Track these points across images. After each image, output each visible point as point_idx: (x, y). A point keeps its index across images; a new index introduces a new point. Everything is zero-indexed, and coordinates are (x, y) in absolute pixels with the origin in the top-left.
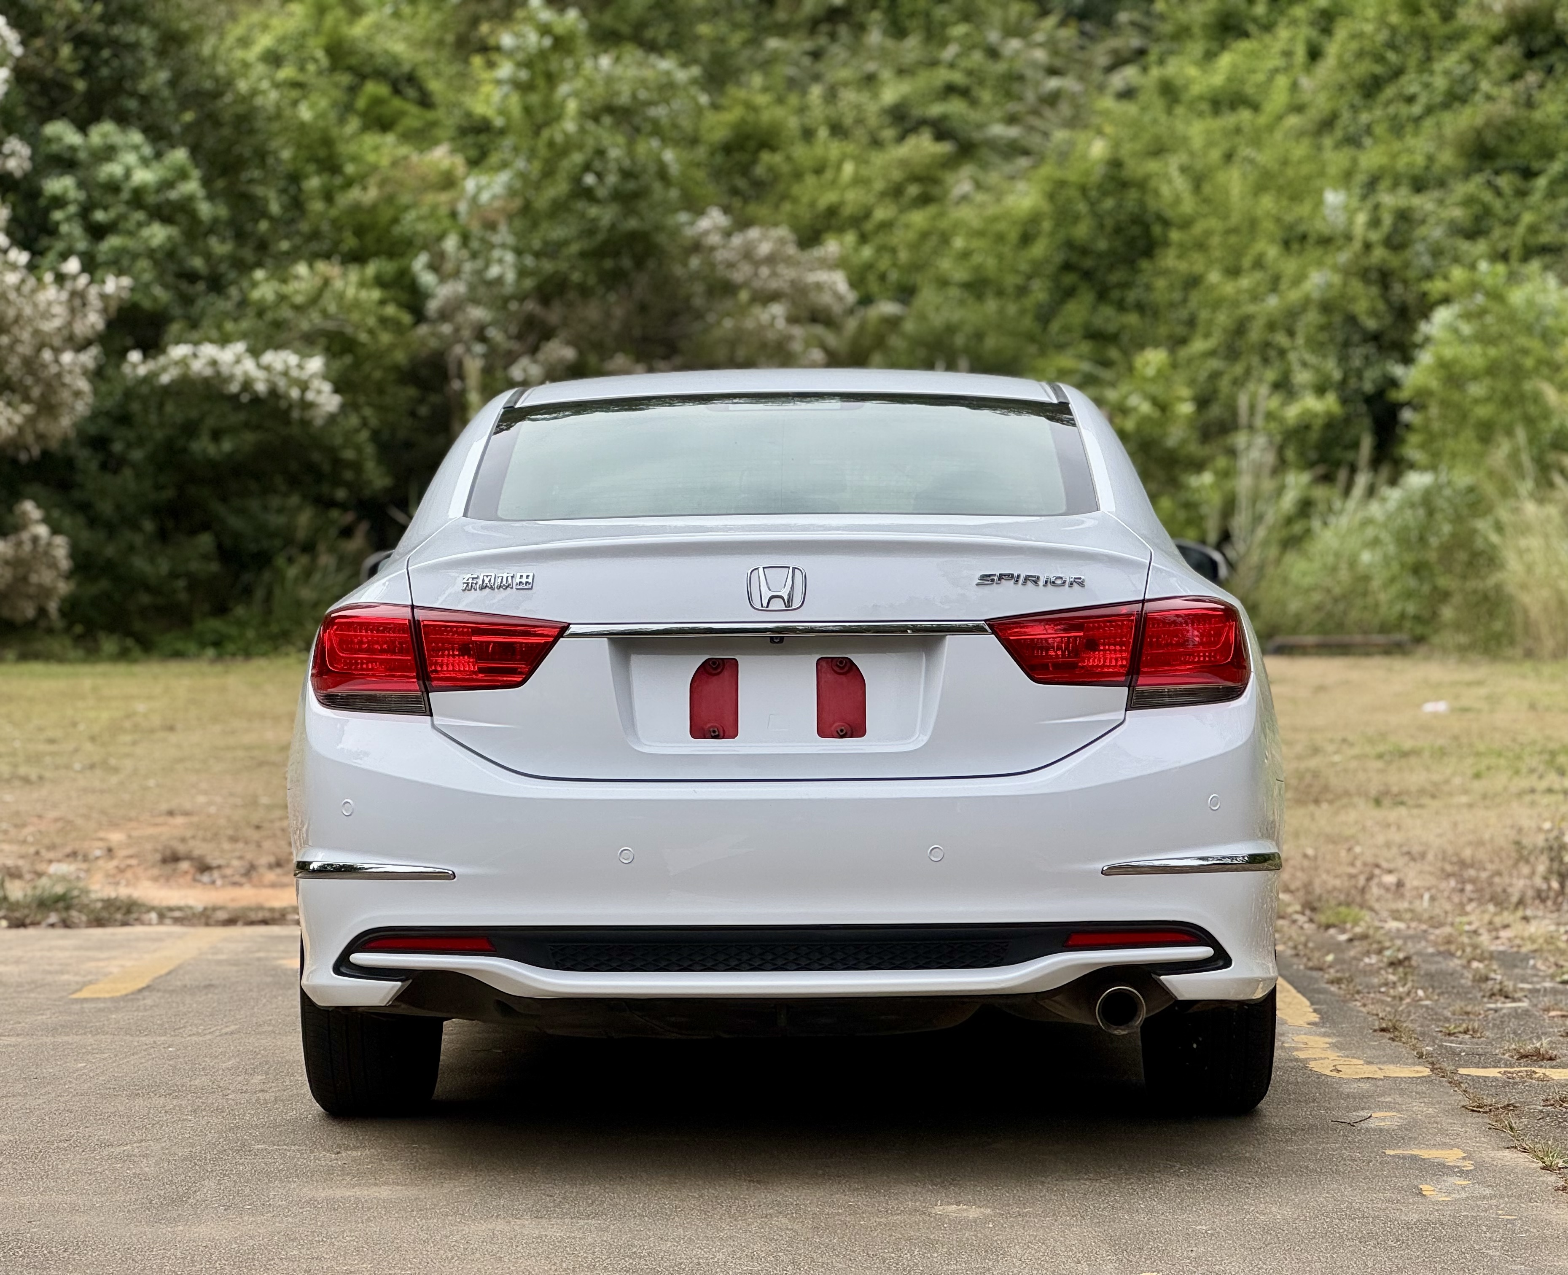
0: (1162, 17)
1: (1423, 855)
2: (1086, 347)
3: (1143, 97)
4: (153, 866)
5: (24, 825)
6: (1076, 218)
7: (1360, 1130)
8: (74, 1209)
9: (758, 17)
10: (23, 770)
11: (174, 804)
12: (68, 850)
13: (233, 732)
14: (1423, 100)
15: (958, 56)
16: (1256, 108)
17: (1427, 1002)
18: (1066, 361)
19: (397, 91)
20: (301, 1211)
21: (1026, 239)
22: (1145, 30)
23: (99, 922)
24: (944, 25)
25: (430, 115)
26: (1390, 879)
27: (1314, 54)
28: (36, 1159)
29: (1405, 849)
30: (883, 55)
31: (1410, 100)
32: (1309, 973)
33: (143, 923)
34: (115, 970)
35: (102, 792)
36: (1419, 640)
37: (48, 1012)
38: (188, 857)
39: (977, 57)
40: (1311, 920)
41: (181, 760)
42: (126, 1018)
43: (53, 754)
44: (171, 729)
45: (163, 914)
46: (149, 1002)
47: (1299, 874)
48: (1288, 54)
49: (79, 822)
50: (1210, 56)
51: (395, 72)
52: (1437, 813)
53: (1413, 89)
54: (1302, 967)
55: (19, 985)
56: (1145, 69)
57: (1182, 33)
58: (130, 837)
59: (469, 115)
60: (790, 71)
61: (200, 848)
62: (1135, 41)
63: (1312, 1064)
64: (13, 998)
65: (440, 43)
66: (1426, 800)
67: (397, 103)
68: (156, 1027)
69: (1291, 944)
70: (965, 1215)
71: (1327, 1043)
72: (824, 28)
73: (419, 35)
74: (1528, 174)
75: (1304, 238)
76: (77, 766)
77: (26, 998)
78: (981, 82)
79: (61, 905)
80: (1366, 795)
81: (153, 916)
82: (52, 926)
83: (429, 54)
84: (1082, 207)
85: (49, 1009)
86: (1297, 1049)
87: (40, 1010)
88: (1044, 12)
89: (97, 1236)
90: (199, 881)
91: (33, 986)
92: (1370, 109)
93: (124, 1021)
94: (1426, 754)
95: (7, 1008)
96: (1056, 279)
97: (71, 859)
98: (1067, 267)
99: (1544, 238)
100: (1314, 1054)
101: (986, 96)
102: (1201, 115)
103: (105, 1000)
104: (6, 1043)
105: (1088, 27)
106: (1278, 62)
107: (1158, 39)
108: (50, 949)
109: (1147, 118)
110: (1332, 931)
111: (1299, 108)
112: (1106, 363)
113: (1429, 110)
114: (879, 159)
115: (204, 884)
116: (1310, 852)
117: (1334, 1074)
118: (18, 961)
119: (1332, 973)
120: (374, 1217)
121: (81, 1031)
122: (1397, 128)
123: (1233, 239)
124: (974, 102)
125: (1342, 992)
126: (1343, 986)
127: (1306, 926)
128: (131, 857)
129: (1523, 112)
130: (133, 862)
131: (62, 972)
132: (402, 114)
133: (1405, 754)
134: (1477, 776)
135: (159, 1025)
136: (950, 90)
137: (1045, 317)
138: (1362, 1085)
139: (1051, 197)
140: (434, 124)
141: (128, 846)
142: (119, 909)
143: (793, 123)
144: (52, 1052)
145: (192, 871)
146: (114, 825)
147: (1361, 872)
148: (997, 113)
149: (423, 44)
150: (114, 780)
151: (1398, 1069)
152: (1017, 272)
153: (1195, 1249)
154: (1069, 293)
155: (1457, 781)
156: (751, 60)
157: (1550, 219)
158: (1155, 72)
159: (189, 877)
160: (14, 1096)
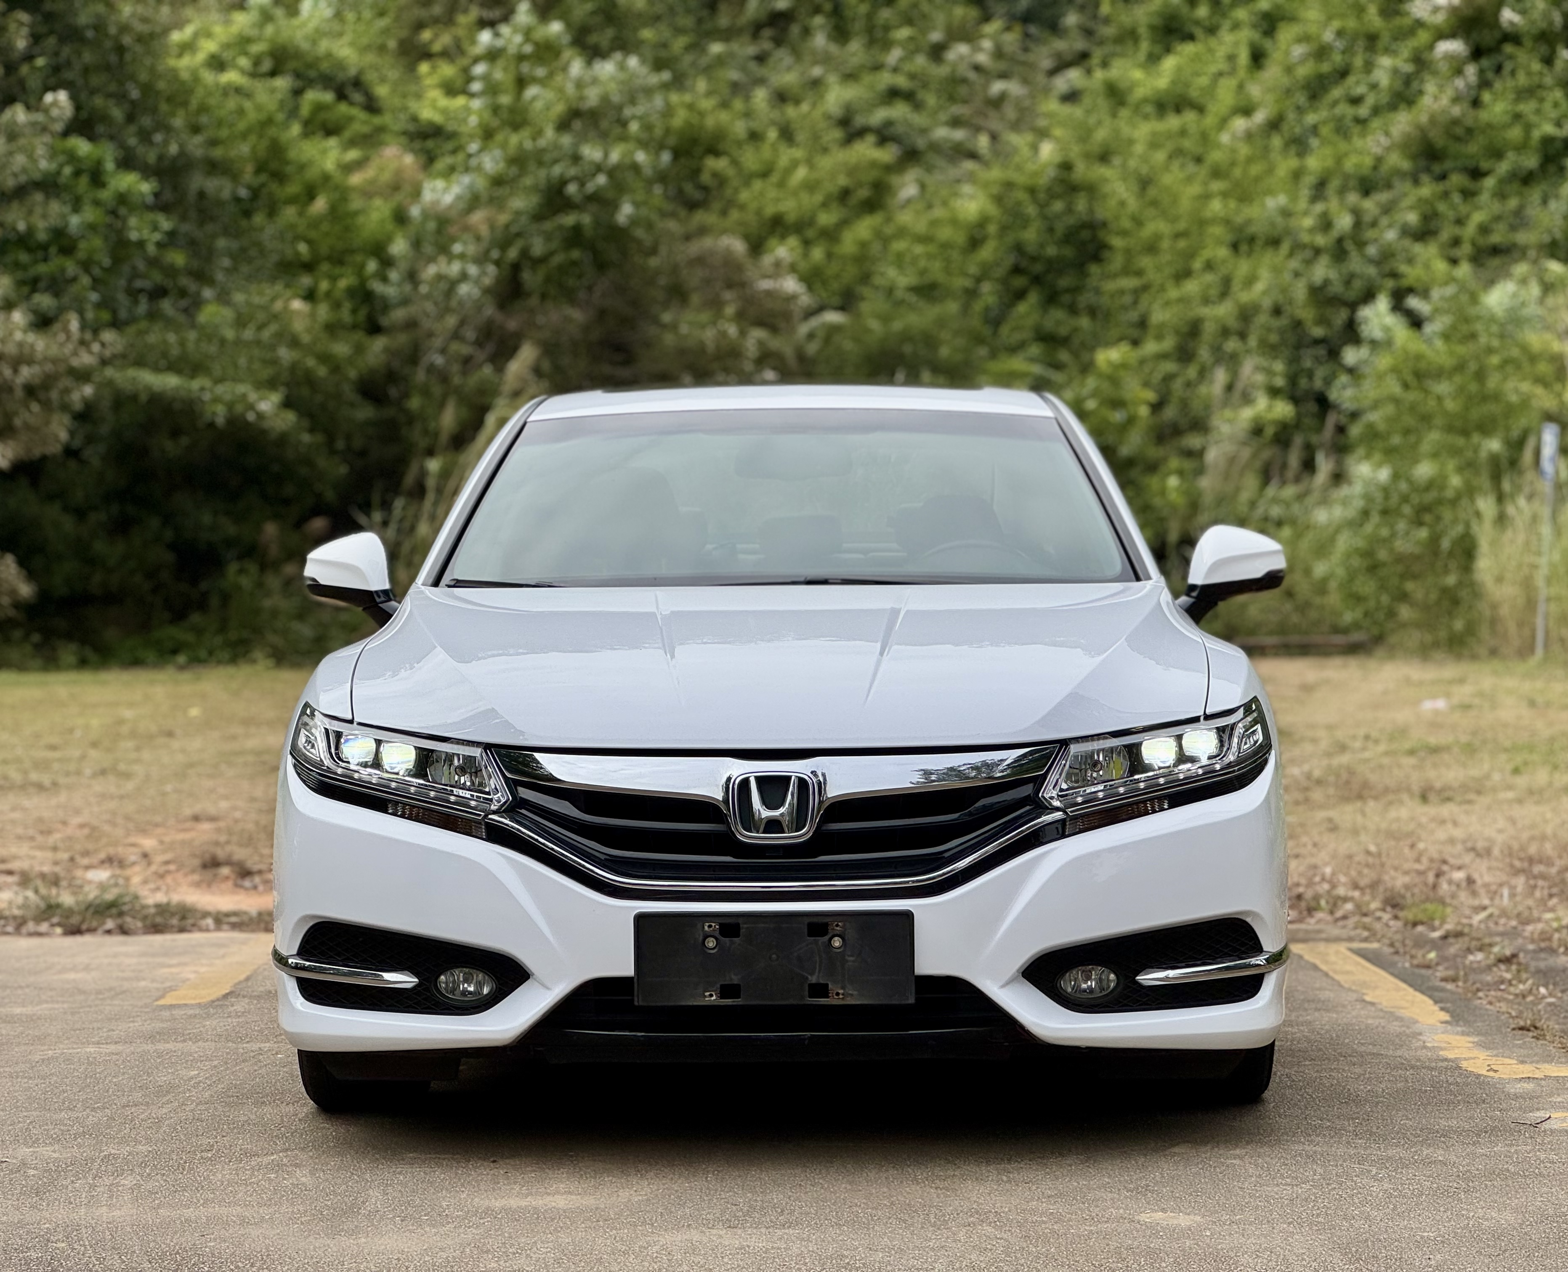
0: (1107, 21)
1: (1488, 852)
2: (1035, 350)
3: (1087, 101)
4: (193, 871)
5: (49, 832)
6: (1024, 222)
7: (1545, 1131)
8: (244, 1222)
9: (700, 21)
10: (34, 776)
11: (198, 808)
12: (102, 855)
13: (234, 738)
14: (1370, 100)
15: (901, 60)
16: (1200, 109)
17: (1551, 1000)
18: (1017, 363)
19: (341, 96)
20: (482, 1221)
21: (975, 243)
22: (1088, 32)
23: (156, 929)
24: (887, 28)
25: (377, 120)
26: (1459, 875)
27: (1258, 58)
28: (183, 1169)
29: (1469, 845)
30: (826, 60)
31: (1356, 101)
32: (1417, 971)
33: (201, 930)
34: (192, 976)
35: (122, 797)
36: (1378, 640)
37: (139, 1019)
38: (229, 863)
39: (921, 61)
40: (1396, 917)
41: (191, 765)
42: (222, 1024)
43: (60, 760)
44: (170, 734)
45: (221, 920)
46: (238, 1008)
47: (1366, 871)
48: (1231, 58)
49: (107, 828)
50: (1153, 59)
51: (341, 76)
52: (1489, 808)
53: (1360, 90)
54: (1407, 965)
55: (99, 992)
56: (1089, 72)
57: (1129, 36)
58: (162, 842)
59: (415, 119)
60: (734, 75)
61: (240, 854)
62: (1080, 45)
63: (1464, 1064)
64: (96, 1006)
65: (382, 49)
66: (1472, 796)
67: (343, 108)
68: (256, 1033)
69: (1387, 941)
70: (1175, 1222)
71: (1470, 1042)
72: (767, 32)
73: (365, 41)
74: (1477, 174)
75: (1252, 240)
76: (88, 772)
77: (110, 1005)
78: (925, 85)
79: (114, 911)
80: (1409, 790)
81: (209, 921)
82: (109, 932)
83: (370, 58)
84: (1031, 210)
85: (138, 1016)
86: (1442, 1049)
87: (129, 1018)
88: (987, 18)
89: (280, 1250)
90: (241, 887)
91: (113, 993)
92: (1315, 110)
93: (221, 1027)
94: (1456, 750)
95: (95, 1016)
96: (1004, 281)
97: (107, 865)
98: (1017, 270)
99: (1496, 238)
100: (1462, 1054)
101: (931, 100)
102: (1146, 117)
103: (191, 1006)
104: (107, 1051)
105: (1033, 29)
106: (1222, 66)
107: (1101, 43)
108: (115, 956)
109: (1092, 120)
110: (1420, 928)
111: (1247, 111)
112: (1058, 366)
113: (1376, 111)
114: (826, 163)
115: (246, 889)
116: (1373, 848)
117: (1491, 1074)
118: (87, 968)
119: (1441, 972)
120: (561, 1228)
121: (179, 1039)
122: (1341, 130)
123: (1182, 244)
124: (918, 106)
125: (1460, 990)
126: (1460, 984)
127: (1392, 923)
128: (167, 863)
129: (1471, 113)
130: (172, 867)
131: (138, 979)
132: (351, 119)
133: (1435, 750)
134: (1516, 771)
135: (259, 1031)
136: (893, 94)
137: (995, 321)
138: (1525, 1085)
139: (998, 200)
140: (381, 130)
141: (164, 851)
142: (173, 914)
143: (740, 128)
144: (159, 1060)
145: (233, 876)
146: (143, 831)
147: (1429, 869)
148: (943, 117)
149: (367, 48)
150: (130, 786)
151: (1555, 1068)
152: (966, 275)
153: (1431, 1257)
154: (1020, 295)
155: (1496, 777)
156: (693, 64)
157: (1498, 218)
158: (1099, 75)
159: (230, 883)
160: (136, 1105)
